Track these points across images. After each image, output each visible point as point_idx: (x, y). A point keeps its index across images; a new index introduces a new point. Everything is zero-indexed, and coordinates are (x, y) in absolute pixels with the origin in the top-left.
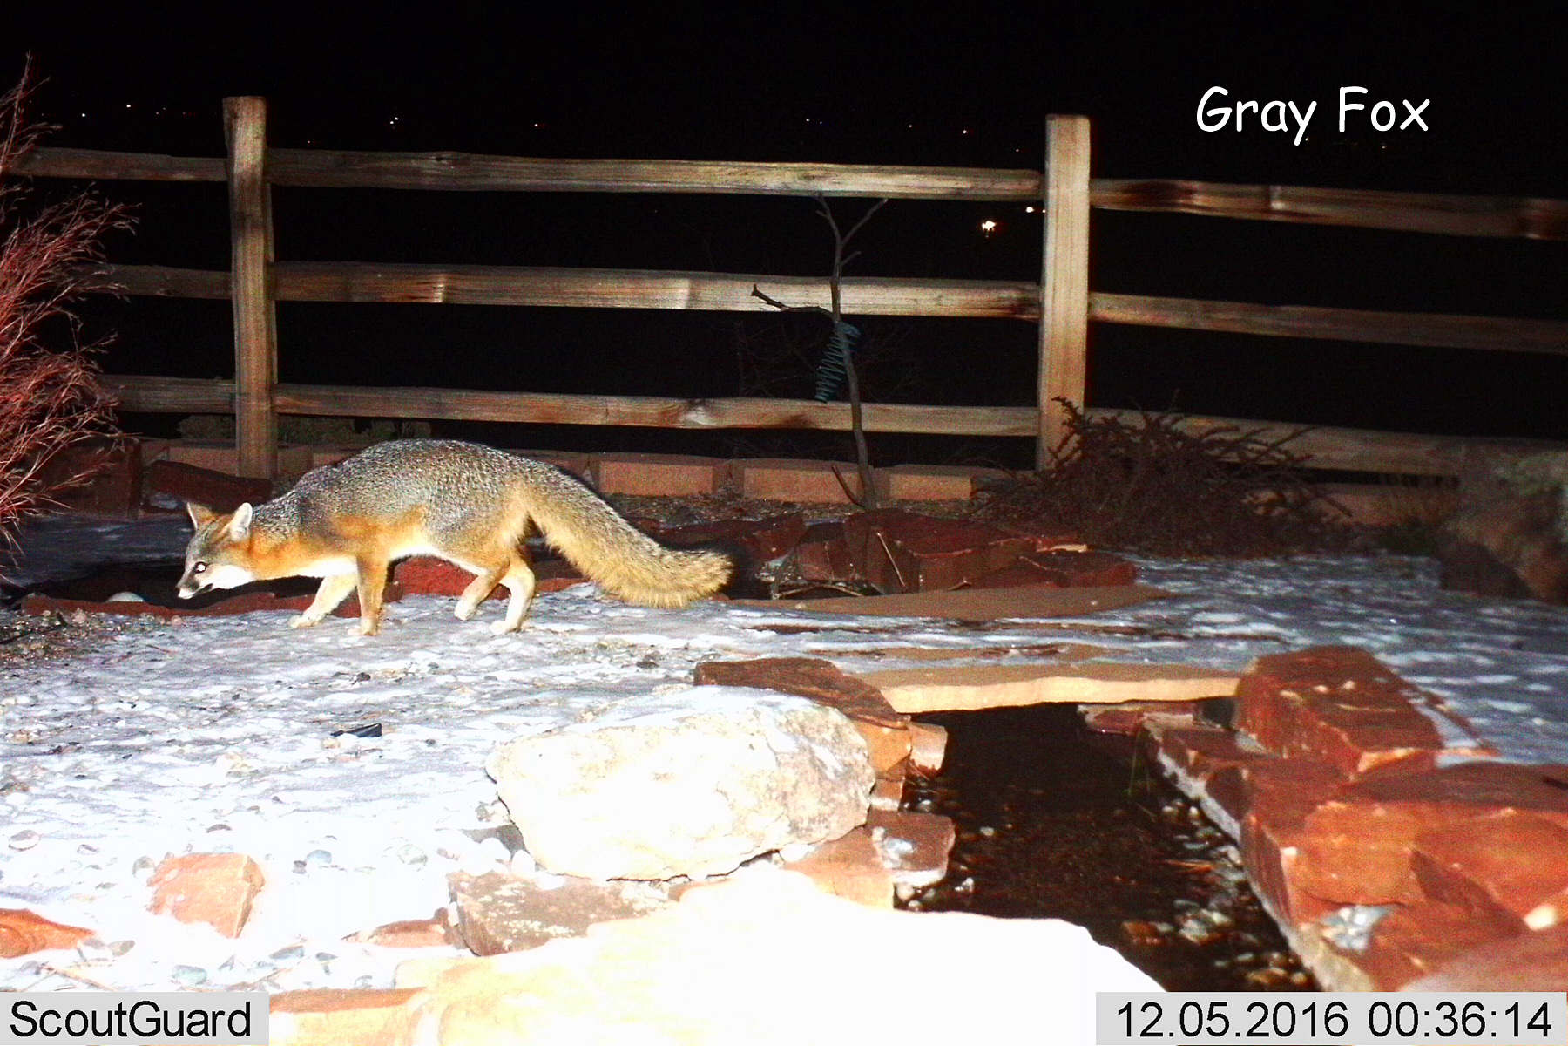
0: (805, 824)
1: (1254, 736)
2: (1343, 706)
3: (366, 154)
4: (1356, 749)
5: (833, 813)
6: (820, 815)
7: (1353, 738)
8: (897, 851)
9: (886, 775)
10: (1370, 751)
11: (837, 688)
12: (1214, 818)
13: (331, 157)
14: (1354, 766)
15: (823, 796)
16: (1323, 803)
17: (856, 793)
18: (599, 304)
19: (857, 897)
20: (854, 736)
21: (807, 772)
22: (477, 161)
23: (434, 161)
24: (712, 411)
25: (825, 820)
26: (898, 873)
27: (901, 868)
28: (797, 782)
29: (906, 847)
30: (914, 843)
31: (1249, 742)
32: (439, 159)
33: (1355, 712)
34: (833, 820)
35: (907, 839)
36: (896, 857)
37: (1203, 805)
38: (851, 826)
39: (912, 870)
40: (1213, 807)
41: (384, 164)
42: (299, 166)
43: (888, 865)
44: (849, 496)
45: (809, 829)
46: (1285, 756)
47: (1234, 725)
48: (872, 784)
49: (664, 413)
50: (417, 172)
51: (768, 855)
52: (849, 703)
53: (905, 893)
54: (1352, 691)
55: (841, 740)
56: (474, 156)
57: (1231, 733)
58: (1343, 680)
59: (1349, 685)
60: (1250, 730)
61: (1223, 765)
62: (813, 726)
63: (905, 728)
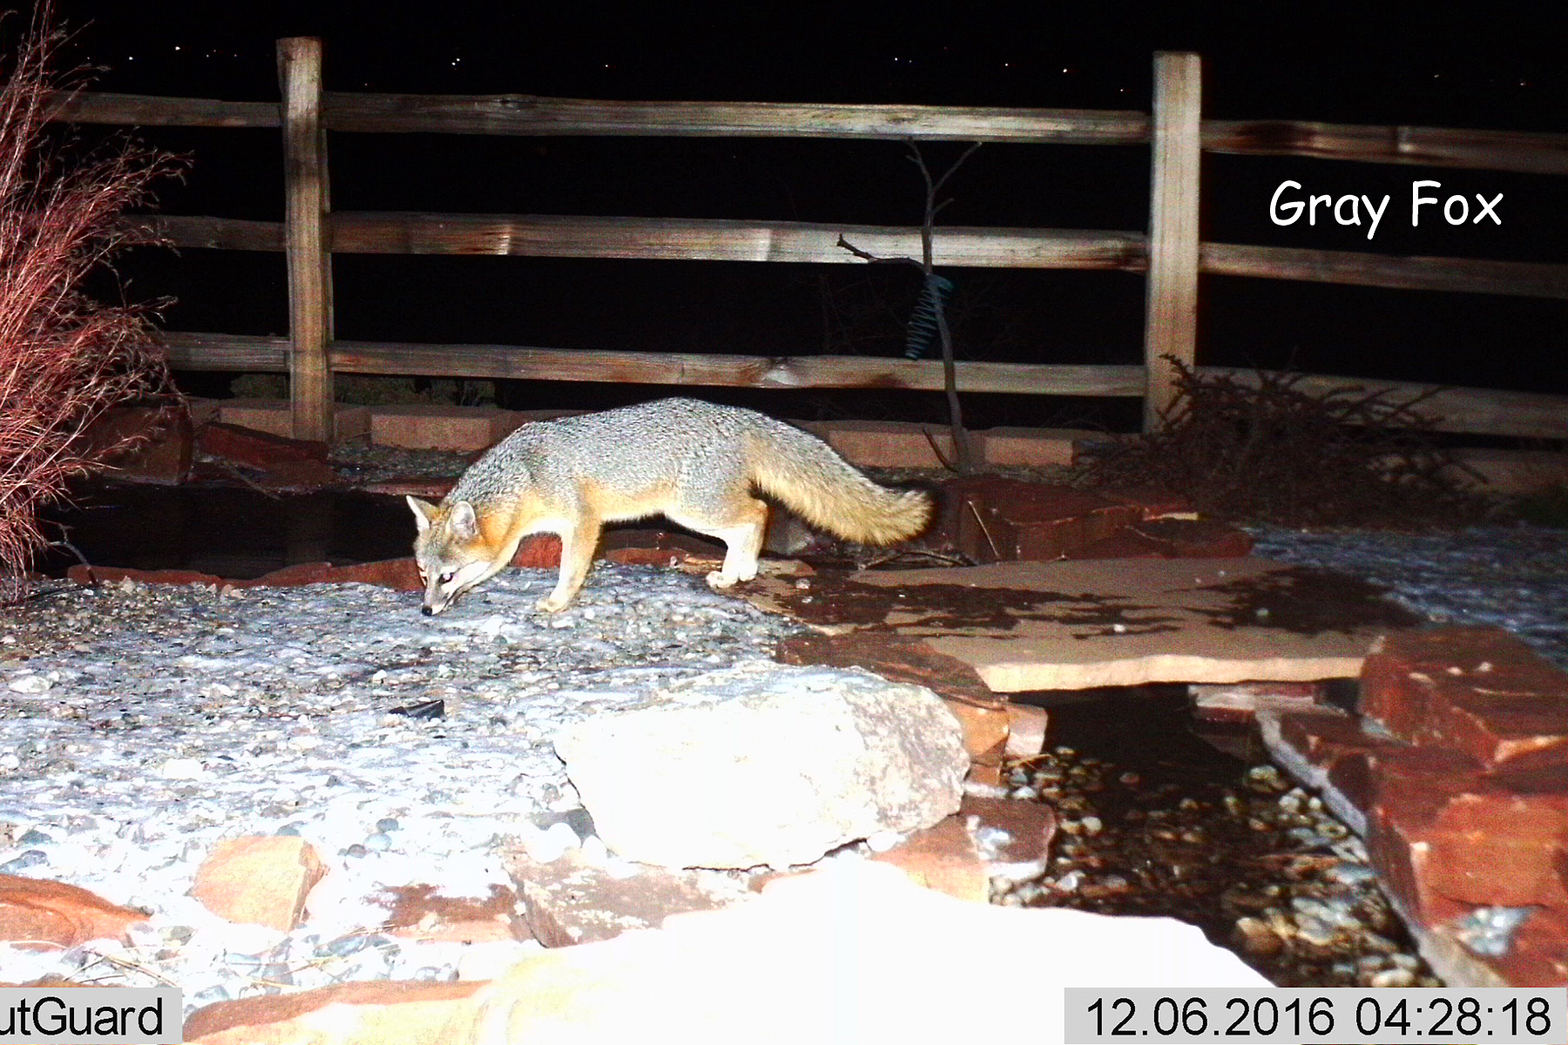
0: (895, 812)
1: (1380, 721)
2: (1480, 690)
3: (427, 97)
4: (1493, 737)
5: (924, 800)
6: (911, 802)
7: (1489, 724)
8: (993, 842)
9: (983, 760)
10: (1508, 739)
11: (929, 665)
12: (1337, 810)
13: (389, 101)
14: (1491, 755)
15: (914, 781)
16: (1456, 795)
17: (949, 779)
18: (675, 256)
19: (951, 890)
20: (946, 716)
21: (896, 756)
22: (544, 105)
23: (500, 105)
24: (793, 369)
25: (917, 807)
26: (995, 865)
27: (998, 860)
28: (887, 766)
29: (1003, 837)
30: (1011, 833)
31: (1376, 727)
32: (504, 102)
33: (1493, 696)
34: (925, 807)
35: (1004, 829)
36: (992, 848)
37: (1325, 796)
38: (945, 813)
39: (1011, 862)
40: (1335, 796)
41: (446, 108)
42: (356, 110)
43: (983, 856)
44: (942, 461)
45: (898, 817)
46: (1415, 744)
47: (1360, 709)
48: (966, 770)
49: (744, 372)
50: (480, 116)
51: (854, 844)
52: (943, 682)
53: (1002, 886)
54: (1487, 674)
55: (933, 721)
56: (542, 99)
57: (1356, 718)
58: (1479, 663)
59: (1485, 667)
60: (1378, 714)
61: (1348, 751)
62: (903, 706)
63: (1002, 709)
